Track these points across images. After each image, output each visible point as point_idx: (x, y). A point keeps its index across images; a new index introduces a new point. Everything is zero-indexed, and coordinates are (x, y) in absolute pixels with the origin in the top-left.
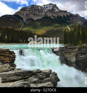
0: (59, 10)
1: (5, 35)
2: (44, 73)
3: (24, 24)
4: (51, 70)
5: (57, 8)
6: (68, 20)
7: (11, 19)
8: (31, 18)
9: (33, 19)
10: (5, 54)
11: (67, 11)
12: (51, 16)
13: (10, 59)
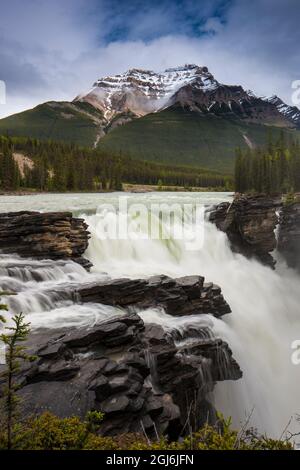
0: (217, 84)
1: (46, 167)
2: (184, 287)
3: (104, 129)
4: (203, 279)
5: (211, 78)
6: (245, 115)
7: (63, 114)
8: (129, 112)
9: (134, 115)
10: (60, 229)
11: (240, 87)
12: (189, 103)
13: (73, 244)
